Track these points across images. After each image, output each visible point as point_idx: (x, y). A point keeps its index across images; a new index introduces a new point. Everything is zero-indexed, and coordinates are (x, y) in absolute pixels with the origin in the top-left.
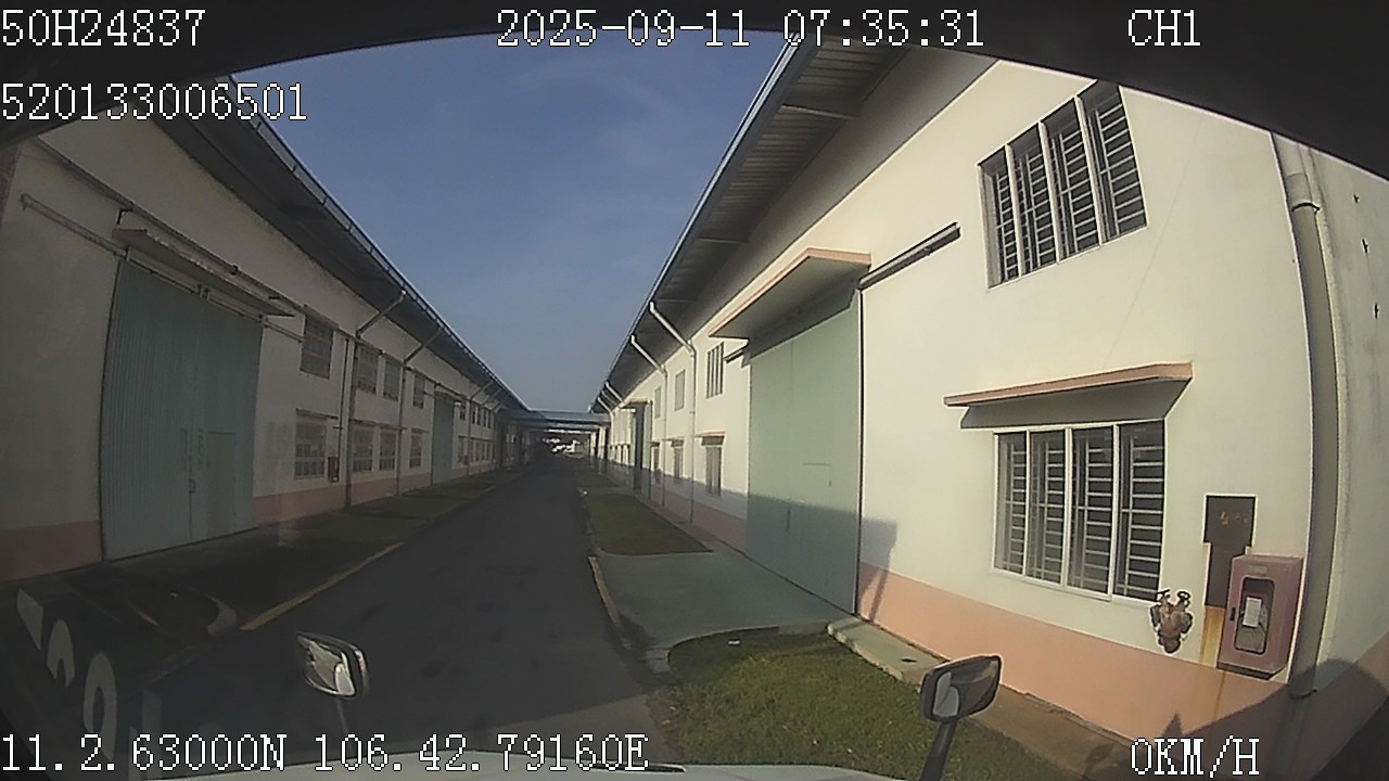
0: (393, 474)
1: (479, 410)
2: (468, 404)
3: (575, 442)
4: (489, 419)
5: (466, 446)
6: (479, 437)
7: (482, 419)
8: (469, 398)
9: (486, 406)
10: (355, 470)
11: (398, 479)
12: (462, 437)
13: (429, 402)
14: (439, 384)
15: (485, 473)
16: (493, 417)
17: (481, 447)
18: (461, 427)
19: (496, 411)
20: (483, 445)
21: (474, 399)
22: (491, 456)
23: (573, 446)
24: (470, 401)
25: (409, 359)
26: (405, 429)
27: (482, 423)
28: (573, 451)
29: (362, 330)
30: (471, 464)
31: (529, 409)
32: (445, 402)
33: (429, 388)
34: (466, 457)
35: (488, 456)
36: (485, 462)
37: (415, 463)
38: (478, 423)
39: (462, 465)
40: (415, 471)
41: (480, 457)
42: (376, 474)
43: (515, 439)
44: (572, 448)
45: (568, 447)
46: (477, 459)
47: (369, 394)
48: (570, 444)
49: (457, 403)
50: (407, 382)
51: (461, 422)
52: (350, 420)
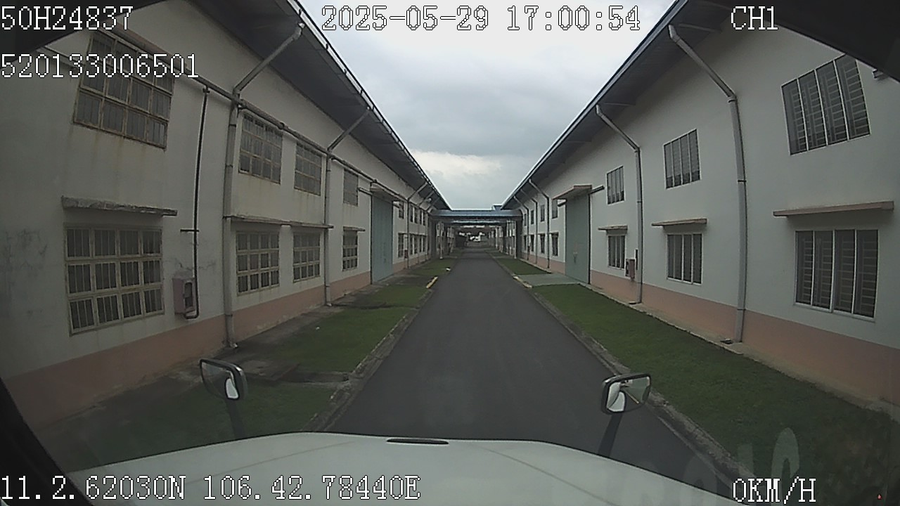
0: (318, 282)
1: (415, 209)
2: (406, 206)
3: (481, 234)
4: (424, 218)
5: (405, 240)
6: (417, 233)
7: (418, 217)
8: (407, 199)
9: (421, 207)
10: (242, 288)
11: (326, 286)
12: (403, 234)
13: (364, 201)
14: (376, 182)
15: (423, 263)
16: (427, 215)
17: (418, 240)
18: (400, 225)
19: (429, 211)
20: (421, 240)
21: (411, 200)
22: (427, 248)
23: (479, 237)
24: (409, 202)
25: (333, 146)
26: (332, 227)
27: (418, 221)
28: (479, 240)
29: (241, 86)
30: (410, 257)
31: (452, 209)
32: (382, 200)
33: (362, 185)
34: (406, 251)
35: (424, 248)
36: (422, 254)
37: (350, 263)
38: (416, 222)
39: (403, 258)
40: (350, 273)
41: (418, 250)
42: (287, 286)
43: (443, 233)
44: (479, 238)
45: (477, 238)
46: (415, 253)
47: (266, 183)
48: (478, 235)
49: (395, 202)
50: (332, 174)
51: (400, 219)
52: (225, 218)
